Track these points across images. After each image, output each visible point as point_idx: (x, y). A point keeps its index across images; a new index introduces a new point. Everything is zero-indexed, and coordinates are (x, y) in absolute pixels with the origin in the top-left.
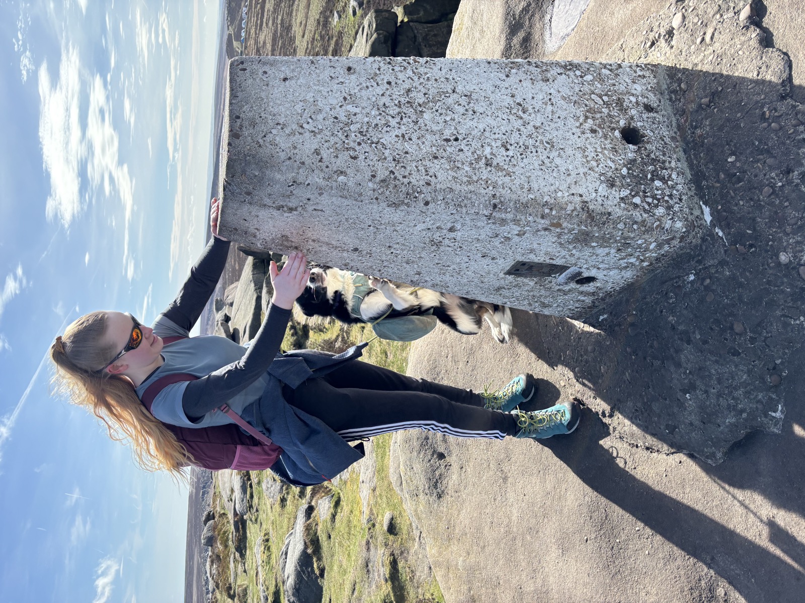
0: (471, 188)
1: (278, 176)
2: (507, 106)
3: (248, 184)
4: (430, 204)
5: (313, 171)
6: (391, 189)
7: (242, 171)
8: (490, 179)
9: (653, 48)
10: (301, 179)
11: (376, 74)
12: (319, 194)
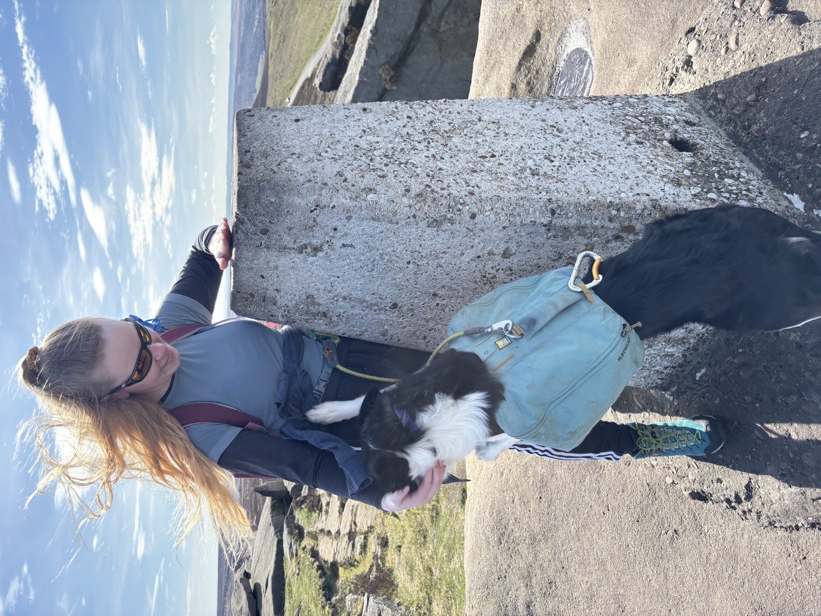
0: (522, 194)
1: (298, 201)
2: (540, 128)
3: (264, 215)
4: (477, 216)
5: (338, 191)
6: (429, 203)
7: (256, 199)
8: (540, 186)
9: (673, 84)
10: (324, 201)
11: (394, 112)
12: (347, 218)
